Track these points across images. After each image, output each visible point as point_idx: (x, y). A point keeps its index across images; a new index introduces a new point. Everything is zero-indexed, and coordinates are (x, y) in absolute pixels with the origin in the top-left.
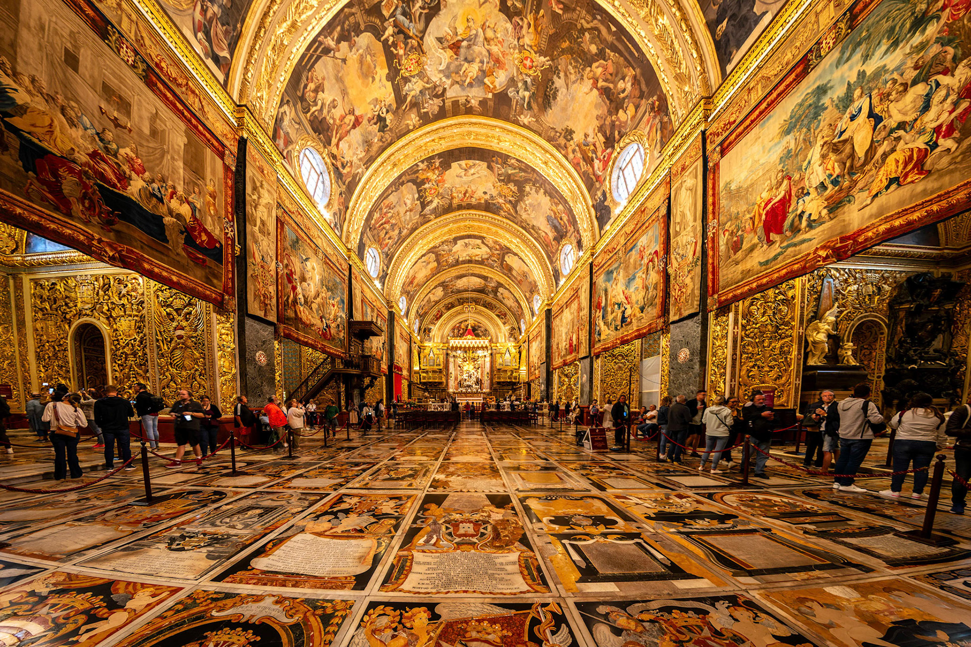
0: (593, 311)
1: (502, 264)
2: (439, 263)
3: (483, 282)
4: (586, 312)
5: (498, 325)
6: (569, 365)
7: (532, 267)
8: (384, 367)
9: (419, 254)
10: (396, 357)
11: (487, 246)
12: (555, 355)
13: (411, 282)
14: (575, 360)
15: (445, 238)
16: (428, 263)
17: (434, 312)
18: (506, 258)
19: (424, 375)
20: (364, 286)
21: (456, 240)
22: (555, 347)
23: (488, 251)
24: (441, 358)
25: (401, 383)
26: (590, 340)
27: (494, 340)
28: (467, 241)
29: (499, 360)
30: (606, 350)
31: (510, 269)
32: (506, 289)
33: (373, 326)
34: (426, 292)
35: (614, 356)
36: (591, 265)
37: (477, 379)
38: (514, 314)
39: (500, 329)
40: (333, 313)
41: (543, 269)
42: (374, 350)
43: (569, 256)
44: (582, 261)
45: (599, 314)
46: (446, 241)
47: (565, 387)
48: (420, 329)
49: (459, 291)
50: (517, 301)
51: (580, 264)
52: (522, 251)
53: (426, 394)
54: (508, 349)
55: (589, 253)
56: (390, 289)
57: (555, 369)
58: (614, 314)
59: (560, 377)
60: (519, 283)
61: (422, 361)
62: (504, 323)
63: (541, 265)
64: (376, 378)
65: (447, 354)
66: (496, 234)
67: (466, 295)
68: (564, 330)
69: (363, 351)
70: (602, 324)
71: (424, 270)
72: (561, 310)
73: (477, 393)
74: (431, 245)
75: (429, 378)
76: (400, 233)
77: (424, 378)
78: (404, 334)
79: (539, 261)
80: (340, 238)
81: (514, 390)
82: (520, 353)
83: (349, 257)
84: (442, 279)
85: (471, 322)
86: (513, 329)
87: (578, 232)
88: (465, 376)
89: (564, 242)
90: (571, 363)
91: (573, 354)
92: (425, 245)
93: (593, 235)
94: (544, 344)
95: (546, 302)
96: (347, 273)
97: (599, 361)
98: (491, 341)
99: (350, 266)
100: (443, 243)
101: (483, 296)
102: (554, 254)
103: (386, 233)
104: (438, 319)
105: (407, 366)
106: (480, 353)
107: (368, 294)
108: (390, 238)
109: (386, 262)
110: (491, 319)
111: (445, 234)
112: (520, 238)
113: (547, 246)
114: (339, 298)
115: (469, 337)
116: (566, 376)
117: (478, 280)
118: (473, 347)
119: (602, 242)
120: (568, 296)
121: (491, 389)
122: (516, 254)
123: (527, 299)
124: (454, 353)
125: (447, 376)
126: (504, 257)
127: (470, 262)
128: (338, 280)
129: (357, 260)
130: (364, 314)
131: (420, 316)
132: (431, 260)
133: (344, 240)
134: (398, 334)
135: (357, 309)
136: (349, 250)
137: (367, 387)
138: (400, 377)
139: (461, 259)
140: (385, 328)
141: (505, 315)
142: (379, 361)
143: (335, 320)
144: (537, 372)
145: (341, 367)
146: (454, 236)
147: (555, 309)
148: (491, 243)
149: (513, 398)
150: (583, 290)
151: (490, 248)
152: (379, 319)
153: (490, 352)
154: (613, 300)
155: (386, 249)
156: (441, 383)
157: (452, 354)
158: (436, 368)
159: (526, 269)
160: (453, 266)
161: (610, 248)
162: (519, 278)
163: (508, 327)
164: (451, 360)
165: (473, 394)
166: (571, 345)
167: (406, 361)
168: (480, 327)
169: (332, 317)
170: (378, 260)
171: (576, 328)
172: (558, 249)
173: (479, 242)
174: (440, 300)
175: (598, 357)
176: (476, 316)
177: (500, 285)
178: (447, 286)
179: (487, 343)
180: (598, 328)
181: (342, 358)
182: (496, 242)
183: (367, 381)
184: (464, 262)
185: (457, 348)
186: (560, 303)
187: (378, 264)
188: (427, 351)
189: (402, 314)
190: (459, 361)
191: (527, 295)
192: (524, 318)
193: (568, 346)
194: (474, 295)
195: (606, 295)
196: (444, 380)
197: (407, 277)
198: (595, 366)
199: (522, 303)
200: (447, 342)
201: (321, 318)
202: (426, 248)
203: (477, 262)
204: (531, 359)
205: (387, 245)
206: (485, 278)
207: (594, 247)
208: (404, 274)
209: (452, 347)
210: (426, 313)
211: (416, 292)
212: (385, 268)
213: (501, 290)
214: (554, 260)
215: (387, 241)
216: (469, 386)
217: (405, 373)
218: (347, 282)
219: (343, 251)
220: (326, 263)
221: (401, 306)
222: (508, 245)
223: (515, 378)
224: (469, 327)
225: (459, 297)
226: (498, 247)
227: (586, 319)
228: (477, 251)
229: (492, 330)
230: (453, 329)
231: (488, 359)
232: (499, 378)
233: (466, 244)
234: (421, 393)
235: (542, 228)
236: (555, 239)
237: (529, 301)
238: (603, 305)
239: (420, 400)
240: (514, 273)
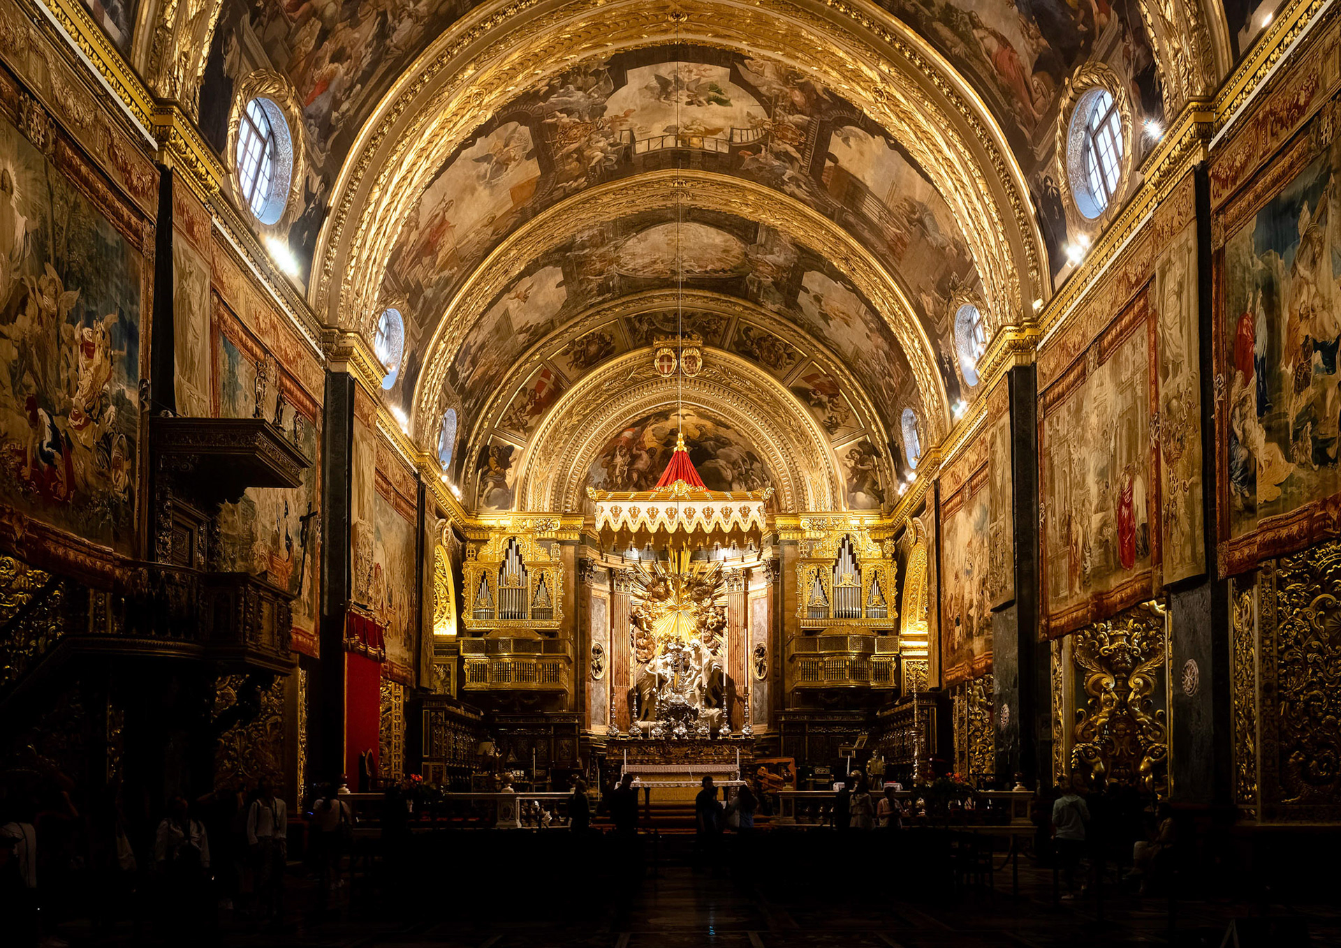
0: (1218, 379)
1: (816, 169)
2: (547, 165)
3: (736, 246)
4: (1184, 380)
5: (802, 435)
6: (1116, 615)
7: (947, 185)
8: (305, 624)
9: (465, 126)
10: (358, 583)
11: (753, 91)
12: (1057, 571)
13: (428, 248)
14: (1146, 594)
15: (574, 58)
16: (502, 165)
17: (526, 373)
18: (836, 146)
19: (480, 658)
20: (226, 264)
21: (618, 69)
22: (1053, 532)
23: (759, 112)
24: (556, 583)
25: (376, 699)
26: (1208, 502)
27: (787, 501)
28: (666, 69)
29: (808, 594)
30: (1279, 549)
31: (852, 190)
32: (836, 275)
33: (262, 441)
34: (490, 289)
35: (1317, 576)
36: (1201, 175)
37: (716, 676)
38: (871, 389)
39: (810, 452)
40: (85, 381)
41: (993, 190)
42: (260, 549)
43: (1104, 140)
44: (1162, 162)
45: (1246, 389)
46: (577, 70)
47: (1101, 719)
48: (462, 452)
49: (633, 286)
50: (884, 329)
51: (1151, 175)
52: (905, 116)
53: (490, 748)
54: (847, 543)
55: (1188, 127)
56: (337, 276)
57: (1059, 634)
58: (1311, 391)
59: (1079, 672)
60: (891, 254)
61: (469, 594)
62: (830, 428)
63: (986, 175)
64: (265, 678)
65: (582, 566)
66: (792, 41)
67: (662, 302)
68: (1092, 461)
69: (211, 553)
70: (1258, 435)
71: (483, 193)
72: (1078, 369)
73: (715, 738)
74: (519, 86)
75: (503, 674)
76: (383, 33)
77: (479, 672)
78: (395, 474)
79: (978, 155)
80: (124, 51)
81: (878, 728)
82: (900, 558)
83: (162, 138)
84: (560, 234)
85: (685, 420)
86: (867, 451)
87: (1141, 38)
88: (660, 665)
89: (1080, 77)
90: (1133, 606)
91: (1138, 569)
92: (489, 87)
93: (1206, 49)
94: (1006, 522)
95: (1010, 336)
96: (151, 208)
97: (1251, 599)
98: (773, 506)
99: (167, 176)
100: (565, 78)
101: (735, 307)
102: (1042, 126)
103: (324, 35)
104: (541, 406)
105: (401, 617)
106: (728, 558)
107: (243, 300)
108: (338, 57)
109: (321, 159)
110: (770, 409)
111: (577, 38)
112: (894, 60)
113: (1008, 93)
114: (112, 318)
115: (680, 487)
116: (1108, 663)
117: (715, 238)
118: (699, 534)
119: (1242, 80)
120: (1104, 308)
121: (773, 721)
122: (875, 129)
123: (927, 323)
124: (614, 561)
125: (583, 660)
126: (824, 141)
127: (680, 158)
128: (112, 238)
129: (196, 151)
130: (223, 387)
131: (465, 393)
132: (514, 151)
133: (140, 60)
134: (369, 475)
135: (189, 366)
136: (162, 106)
137: (227, 720)
138: (374, 667)
139: (641, 148)
140: (311, 448)
141: (833, 390)
142: (283, 599)
143: (93, 413)
144: (978, 645)
145: (113, 627)
146: (612, 48)
147: (1048, 366)
148: (768, 80)
149: (876, 763)
150: (1171, 285)
151: (768, 103)
152: (289, 411)
153: (768, 554)
154: (1304, 330)
155: (323, 103)
156: (554, 697)
157: (601, 561)
158: (531, 625)
159: (919, 191)
160: (607, 175)
161: (1278, 103)
162: (892, 230)
163: (844, 447)
164: (600, 590)
165: (694, 748)
166: (1125, 527)
167: (401, 597)
168: (722, 443)
169: (79, 400)
170: (286, 150)
171: (1144, 451)
172: (1053, 111)
173: (717, 73)
174: (551, 325)
175: (1245, 582)
176: (705, 393)
177: (808, 259)
178: (581, 263)
179: (756, 510)
180: (1241, 453)
181: (117, 587)
182: (789, 77)
183: (228, 690)
184: (655, 161)
185: (624, 534)
186: (1074, 338)
187: (286, 168)
188: (493, 551)
189: (387, 384)
190: (633, 596)
191: (928, 301)
192: (918, 407)
193: (1110, 532)
194: (698, 302)
195: (1272, 307)
196: (566, 682)
197: (411, 224)
198: (1236, 621)
199: (905, 339)
200: (583, 510)
201: (32, 404)
202: (494, 99)
203: (711, 161)
204: (950, 587)
205: (326, 82)
206: (745, 230)
207: (1209, 102)
208: (401, 210)
209: (607, 532)
210: (489, 382)
211: (450, 287)
212: (316, 185)
213: (813, 281)
214: (1041, 155)
215: (327, 67)
216: (680, 712)
217: (395, 650)
218: (149, 244)
219: (134, 107)
220: (60, 162)
221: (382, 351)
222: (844, 88)
223: (881, 672)
224: (680, 446)
225: (633, 309)
226: (798, 97)
227: (1187, 408)
228: (712, 115)
229: (776, 458)
230: (609, 452)
231: (760, 587)
232: (809, 673)
233: (664, 83)
234: (461, 742)
235: (984, 17)
236: (1040, 65)
237: (937, 328)
238: (1259, 349)
239: (459, 778)
240: (871, 209)
